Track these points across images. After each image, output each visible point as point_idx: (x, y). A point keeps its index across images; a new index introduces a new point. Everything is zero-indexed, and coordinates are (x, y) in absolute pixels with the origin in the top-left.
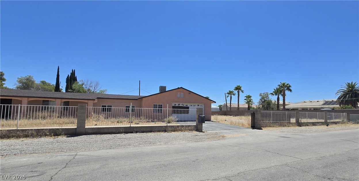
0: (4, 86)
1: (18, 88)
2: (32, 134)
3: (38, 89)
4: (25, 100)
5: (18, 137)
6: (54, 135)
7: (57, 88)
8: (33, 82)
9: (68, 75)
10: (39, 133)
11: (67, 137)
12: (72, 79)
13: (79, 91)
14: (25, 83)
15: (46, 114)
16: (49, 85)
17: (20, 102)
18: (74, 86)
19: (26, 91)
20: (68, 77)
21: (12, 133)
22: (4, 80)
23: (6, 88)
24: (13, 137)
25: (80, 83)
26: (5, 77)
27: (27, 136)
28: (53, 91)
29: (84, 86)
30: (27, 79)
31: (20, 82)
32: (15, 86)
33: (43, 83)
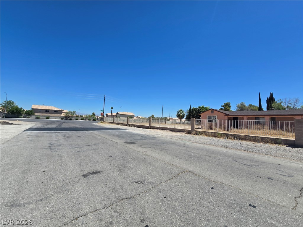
0: (231, 110)
1: (237, 110)
2: (258, 140)
3: (247, 110)
4: (245, 117)
5: (250, 140)
6: (275, 143)
7: (260, 108)
8: (245, 106)
9: (268, 98)
10: (263, 140)
11: (286, 146)
12: (270, 100)
13: (278, 109)
14: (240, 107)
15: (259, 126)
16: (254, 106)
17: (243, 119)
18: (273, 105)
19: (242, 112)
20: (267, 99)
21: (246, 137)
22: (230, 107)
23: (232, 111)
24: (247, 140)
25: (279, 102)
26: (230, 105)
27: (255, 141)
28: (258, 110)
29: (282, 104)
30: (241, 105)
31: (238, 107)
32: (236, 110)
33: (250, 105)
